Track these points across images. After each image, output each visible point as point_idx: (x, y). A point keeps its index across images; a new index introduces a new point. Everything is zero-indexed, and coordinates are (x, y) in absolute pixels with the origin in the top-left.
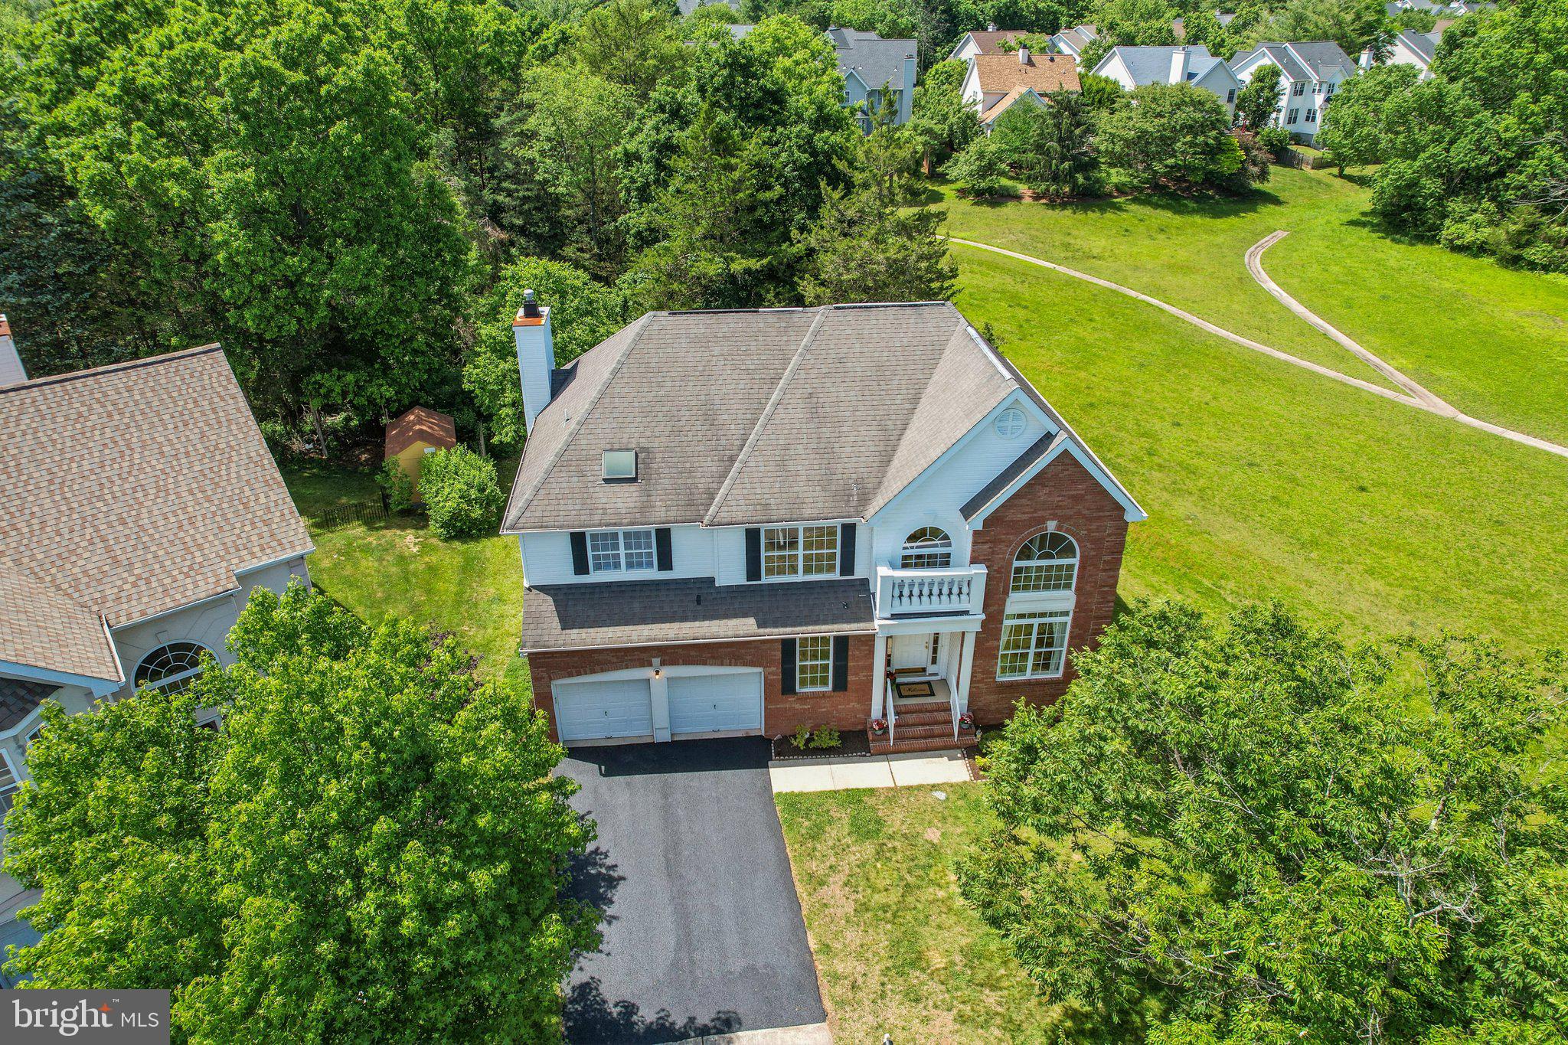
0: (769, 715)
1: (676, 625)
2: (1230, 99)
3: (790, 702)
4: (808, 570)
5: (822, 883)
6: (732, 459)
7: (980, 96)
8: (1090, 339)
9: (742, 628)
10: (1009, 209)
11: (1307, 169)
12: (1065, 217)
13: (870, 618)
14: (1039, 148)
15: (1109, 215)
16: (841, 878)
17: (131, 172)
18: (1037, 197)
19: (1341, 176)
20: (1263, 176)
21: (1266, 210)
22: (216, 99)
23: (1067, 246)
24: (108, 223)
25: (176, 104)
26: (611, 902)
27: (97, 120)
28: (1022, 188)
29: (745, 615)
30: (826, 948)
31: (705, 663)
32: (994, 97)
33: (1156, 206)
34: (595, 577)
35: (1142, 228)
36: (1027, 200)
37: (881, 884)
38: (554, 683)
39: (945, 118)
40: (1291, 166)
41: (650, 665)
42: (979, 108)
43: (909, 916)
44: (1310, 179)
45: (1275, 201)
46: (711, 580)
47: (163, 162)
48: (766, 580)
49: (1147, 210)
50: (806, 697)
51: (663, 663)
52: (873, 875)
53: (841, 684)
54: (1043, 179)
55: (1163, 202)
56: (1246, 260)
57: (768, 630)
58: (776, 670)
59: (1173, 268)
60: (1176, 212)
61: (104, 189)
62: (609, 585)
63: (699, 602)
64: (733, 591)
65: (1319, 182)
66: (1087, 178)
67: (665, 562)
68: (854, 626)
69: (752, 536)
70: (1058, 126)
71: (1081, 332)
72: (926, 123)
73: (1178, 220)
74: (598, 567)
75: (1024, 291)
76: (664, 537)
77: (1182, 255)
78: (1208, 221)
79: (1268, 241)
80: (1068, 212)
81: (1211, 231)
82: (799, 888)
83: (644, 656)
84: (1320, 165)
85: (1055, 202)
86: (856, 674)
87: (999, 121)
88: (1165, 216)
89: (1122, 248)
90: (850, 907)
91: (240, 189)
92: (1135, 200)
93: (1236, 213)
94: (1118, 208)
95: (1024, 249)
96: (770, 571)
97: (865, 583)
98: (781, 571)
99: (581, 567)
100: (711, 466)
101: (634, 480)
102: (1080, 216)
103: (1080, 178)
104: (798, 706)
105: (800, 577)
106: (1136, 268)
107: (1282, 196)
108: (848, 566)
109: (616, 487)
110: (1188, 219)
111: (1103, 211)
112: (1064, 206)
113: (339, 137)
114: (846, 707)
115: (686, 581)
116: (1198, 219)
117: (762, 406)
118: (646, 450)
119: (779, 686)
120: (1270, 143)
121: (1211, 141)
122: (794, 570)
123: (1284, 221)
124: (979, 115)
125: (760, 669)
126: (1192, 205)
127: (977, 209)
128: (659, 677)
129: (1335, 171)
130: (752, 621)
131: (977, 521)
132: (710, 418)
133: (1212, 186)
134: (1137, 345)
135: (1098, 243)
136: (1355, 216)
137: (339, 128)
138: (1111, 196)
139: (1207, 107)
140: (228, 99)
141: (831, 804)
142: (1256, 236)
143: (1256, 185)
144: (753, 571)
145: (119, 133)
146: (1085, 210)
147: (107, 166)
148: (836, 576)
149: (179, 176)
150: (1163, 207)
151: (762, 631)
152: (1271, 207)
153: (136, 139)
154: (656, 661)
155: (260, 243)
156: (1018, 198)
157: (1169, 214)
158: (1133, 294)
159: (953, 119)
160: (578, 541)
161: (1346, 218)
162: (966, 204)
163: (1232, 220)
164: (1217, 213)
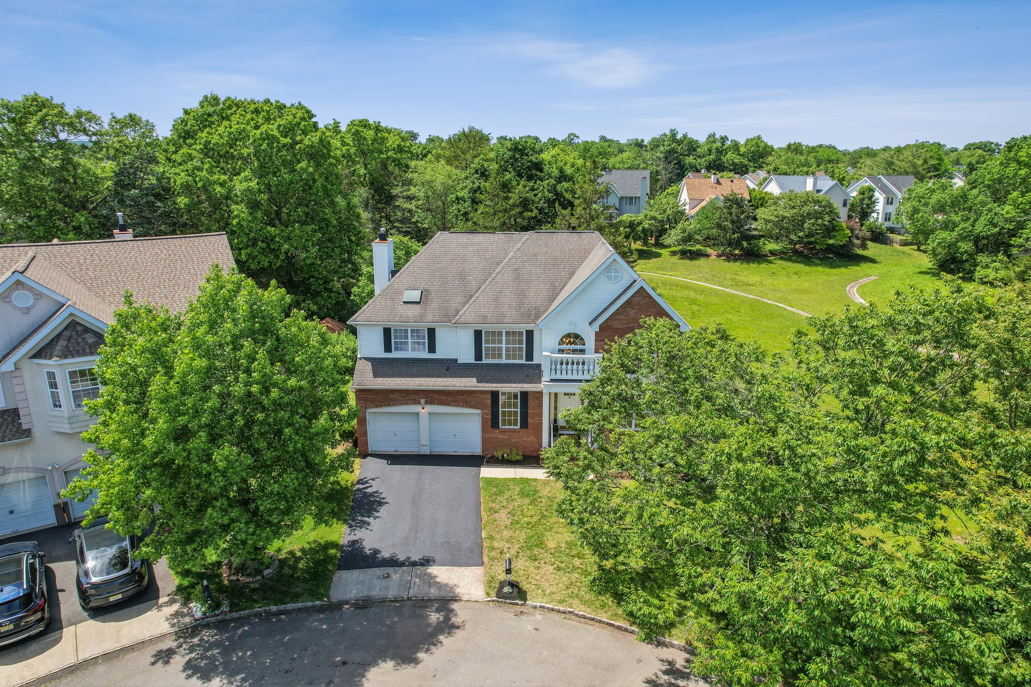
0: (485, 441)
1: (434, 379)
2: (845, 205)
3: (495, 434)
4: (508, 357)
5: (496, 512)
6: (471, 297)
7: (688, 201)
8: (734, 319)
9: (469, 383)
10: (702, 262)
11: (897, 246)
12: (736, 266)
13: (539, 381)
14: (719, 226)
15: (763, 266)
16: (506, 511)
17: (201, 180)
18: (719, 256)
19: (919, 250)
20: (864, 246)
21: (865, 267)
22: (246, 150)
23: (733, 280)
24: (185, 205)
25: (227, 152)
26: (378, 511)
27: (191, 157)
28: (709, 251)
29: (472, 377)
30: (491, 538)
31: (448, 404)
32: (695, 201)
33: (795, 261)
34: (395, 355)
35: (784, 272)
36: (713, 257)
37: (529, 514)
38: (369, 410)
39: (665, 211)
40: (886, 244)
41: (420, 403)
42: (687, 207)
43: (541, 527)
44: (898, 251)
45: (873, 261)
46: (456, 360)
47: (216, 177)
48: (485, 361)
49: (789, 264)
50: (505, 431)
51: (426, 403)
52: (525, 511)
53: (524, 425)
54: (722, 245)
55: (800, 259)
56: (848, 288)
57: (483, 384)
58: (488, 411)
59: (796, 291)
60: (806, 264)
61: (187, 189)
62: (401, 359)
63: (448, 370)
64: (467, 366)
65: (904, 253)
66: (749, 244)
67: (432, 349)
68: (530, 385)
69: (478, 334)
70: (731, 214)
71: (730, 317)
72: (653, 213)
73: (807, 269)
74: (397, 349)
75: (701, 298)
76: (432, 332)
77: (806, 285)
78: (827, 270)
79: (865, 280)
80: (738, 264)
81: (829, 275)
82: (483, 513)
83: (416, 397)
84: (905, 244)
85: (730, 258)
86: (533, 418)
87: (697, 214)
88: (800, 267)
89: (768, 281)
90: (508, 522)
91: (249, 190)
92: (781, 258)
93: (846, 267)
94: (771, 262)
95: (706, 280)
96: (487, 357)
97: (539, 366)
98: (494, 357)
99: (388, 348)
100: (460, 299)
101: (419, 303)
102: (745, 265)
103: (745, 244)
104: (500, 437)
105: (504, 361)
106: (774, 290)
107: (878, 259)
108: (530, 356)
109: (409, 306)
110: (814, 269)
111: (759, 263)
112: (736, 260)
113: (302, 169)
114: (527, 439)
115: (442, 360)
116: (820, 269)
117: (490, 274)
118: (428, 291)
119: (490, 423)
120: (871, 230)
121: (826, 223)
122: (500, 356)
123: (877, 271)
124: (687, 211)
125: (479, 411)
126: (817, 261)
127: (681, 261)
128: (424, 410)
129: (915, 247)
130: (474, 380)
131: (596, 327)
132: (462, 277)
133: (832, 252)
134: (764, 323)
135: (754, 279)
136: (923, 270)
137: (303, 164)
138: (766, 256)
139: (823, 203)
140: (252, 150)
141: (511, 483)
142: (856, 279)
143: (860, 252)
144: (478, 356)
145: (199, 164)
146: (748, 263)
147: (190, 178)
148: (523, 361)
149: (222, 185)
150: (798, 262)
151: (480, 385)
152: (870, 265)
153: (206, 166)
154: (423, 401)
155: (256, 218)
156: (708, 256)
157: (803, 266)
158: (770, 302)
159: (669, 212)
160: (387, 332)
161: (917, 270)
162: (675, 259)
163: (843, 270)
164: (833, 266)
